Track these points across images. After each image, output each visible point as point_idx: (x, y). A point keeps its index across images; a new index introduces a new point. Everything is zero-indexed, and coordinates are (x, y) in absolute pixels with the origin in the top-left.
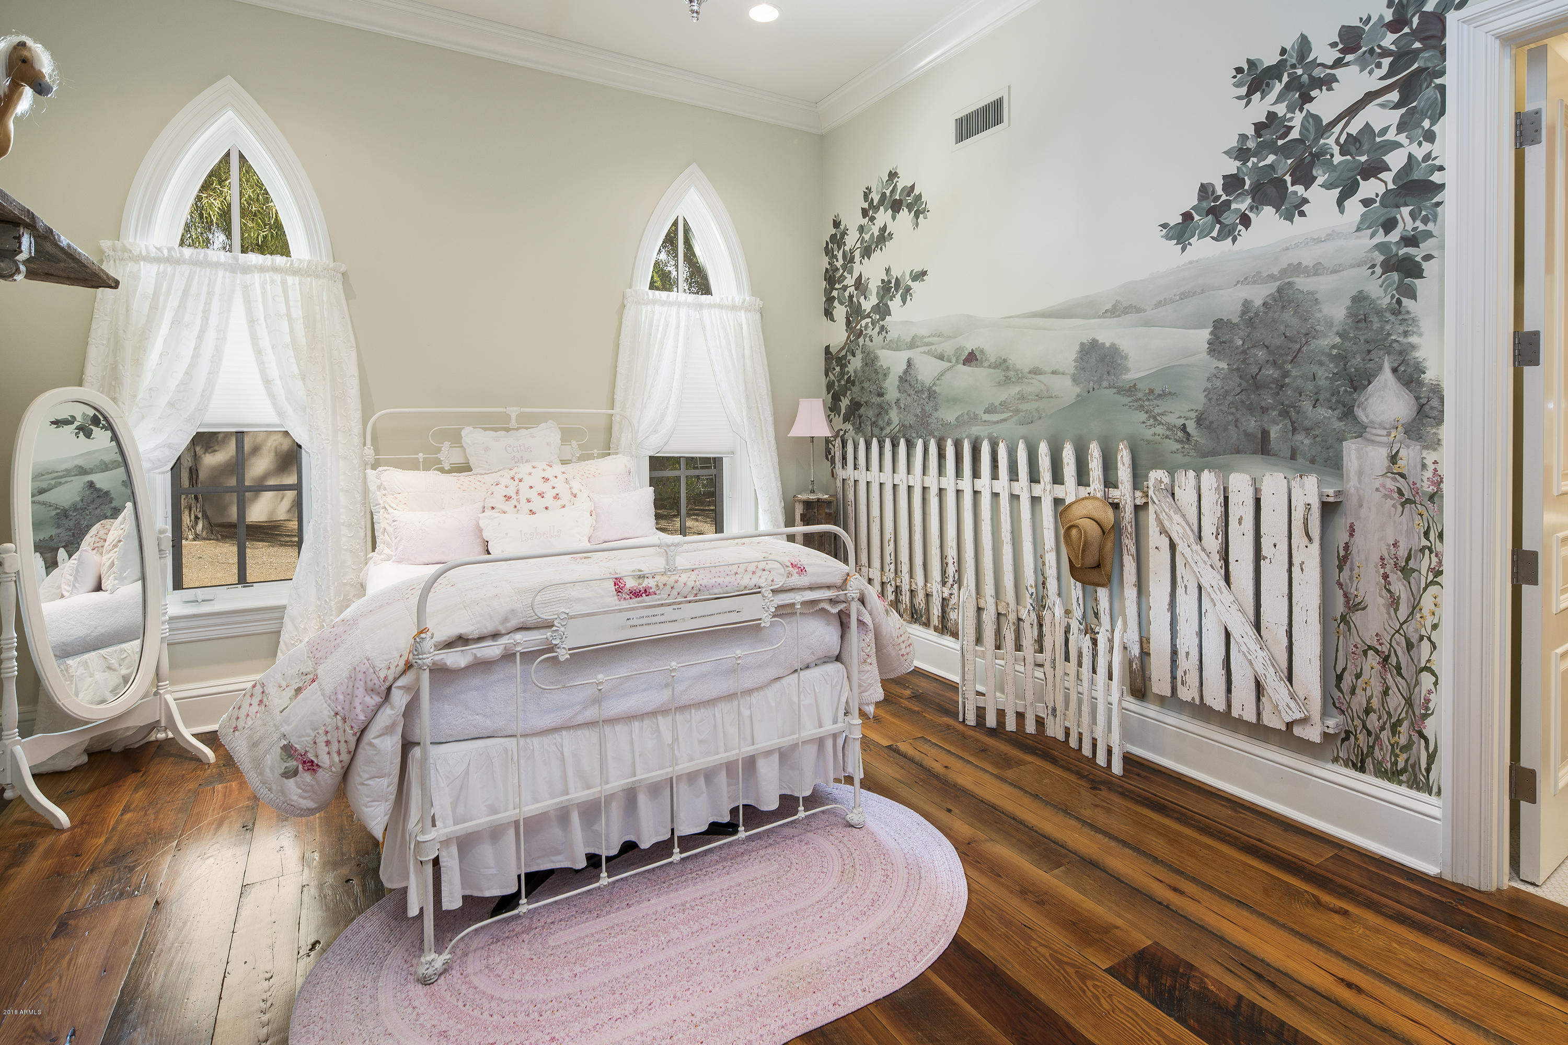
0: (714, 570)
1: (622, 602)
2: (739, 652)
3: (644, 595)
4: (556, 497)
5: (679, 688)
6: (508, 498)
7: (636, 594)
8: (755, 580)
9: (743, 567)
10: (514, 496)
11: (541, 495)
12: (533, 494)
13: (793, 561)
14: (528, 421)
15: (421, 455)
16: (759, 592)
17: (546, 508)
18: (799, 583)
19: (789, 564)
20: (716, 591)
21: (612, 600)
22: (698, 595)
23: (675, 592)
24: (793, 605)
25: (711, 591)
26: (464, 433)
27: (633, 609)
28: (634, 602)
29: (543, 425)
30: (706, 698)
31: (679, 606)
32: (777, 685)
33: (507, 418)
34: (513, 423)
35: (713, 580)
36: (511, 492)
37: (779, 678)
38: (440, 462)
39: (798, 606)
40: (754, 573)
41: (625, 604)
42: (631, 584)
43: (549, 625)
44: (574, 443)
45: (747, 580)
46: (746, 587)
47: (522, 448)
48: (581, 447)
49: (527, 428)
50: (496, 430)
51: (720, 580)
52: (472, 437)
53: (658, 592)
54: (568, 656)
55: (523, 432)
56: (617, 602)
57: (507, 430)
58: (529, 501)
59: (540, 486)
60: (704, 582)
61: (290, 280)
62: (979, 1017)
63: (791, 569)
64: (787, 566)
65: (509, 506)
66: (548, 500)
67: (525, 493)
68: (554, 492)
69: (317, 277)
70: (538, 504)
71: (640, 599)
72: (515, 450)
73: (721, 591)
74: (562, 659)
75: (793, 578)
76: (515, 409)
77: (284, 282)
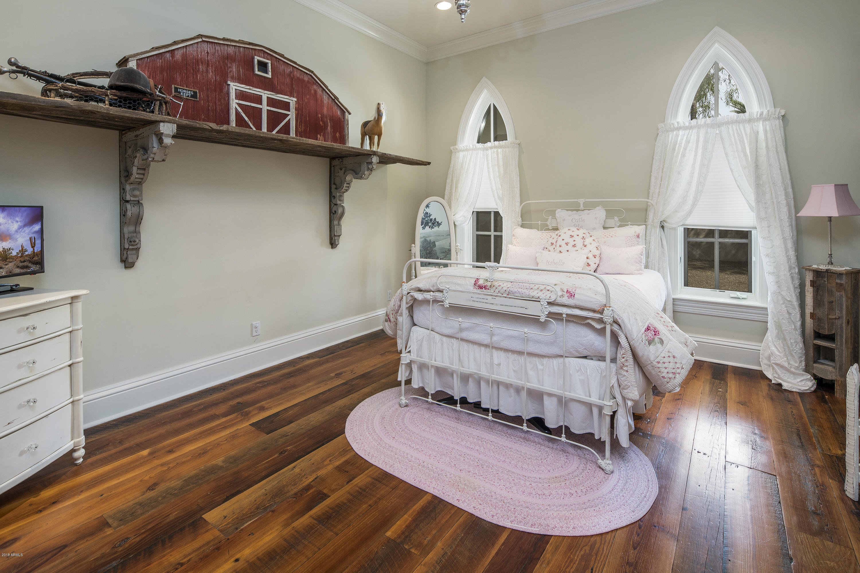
0: (520, 284)
1: (475, 289)
2: (526, 330)
3: (484, 289)
4: (574, 246)
5: (495, 338)
6: (552, 244)
7: (481, 287)
8: (540, 294)
9: (537, 286)
10: (555, 244)
11: (567, 244)
12: (563, 243)
13: (570, 290)
14: (589, 206)
15: (540, 222)
16: (540, 301)
17: (568, 251)
18: (567, 302)
19: (566, 291)
20: (517, 295)
21: (471, 288)
22: (509, 294)
23: (497, 291)
24: (561, 314)
25: (515, 295)
26: (557, 212)
27: (479, 294)
28: (479, 291)
29: (597, 208)
30: (513, 349)
31: (495, 297)
32: (561, 360)
33: (578, 204)
34: (582, 207)
35: (516, 290)
36: (554, 242)
37: (562, 356)
38: (548, 226)
39: (564, 316)
40: (542, 290)
41: (475, 291)
42: (481, 282)
43: (441, 291)
44: (616, 218)
45: (534, 294)
46: (533, 297)
47: (580, 220)
48: (620, 220)
49: (589, 210)
50: (572, 210)
51: (520, 290)
52: (560, 214)
53: (490, 289)
54: (448, 306)
55: (586, 212)
56: (473, 289)
57: (578, 210)
58: (560, 246)
59: (568, 239)
60: (512, 289)
61: (500, 150)
62: (491, 557)
63: (565, 293)
64: (563, 291)
65: (551, 248)
66: (570, 247)
67: (560, 242)
68: (573, 243)
69: (508, 147)
70: (564, 248)
71: (482, 290)
72: (576, 221)
73: (519, 295)
74: (445, 306)
75: (564, 298)
76: (583, 200)
77: (497, 151)
